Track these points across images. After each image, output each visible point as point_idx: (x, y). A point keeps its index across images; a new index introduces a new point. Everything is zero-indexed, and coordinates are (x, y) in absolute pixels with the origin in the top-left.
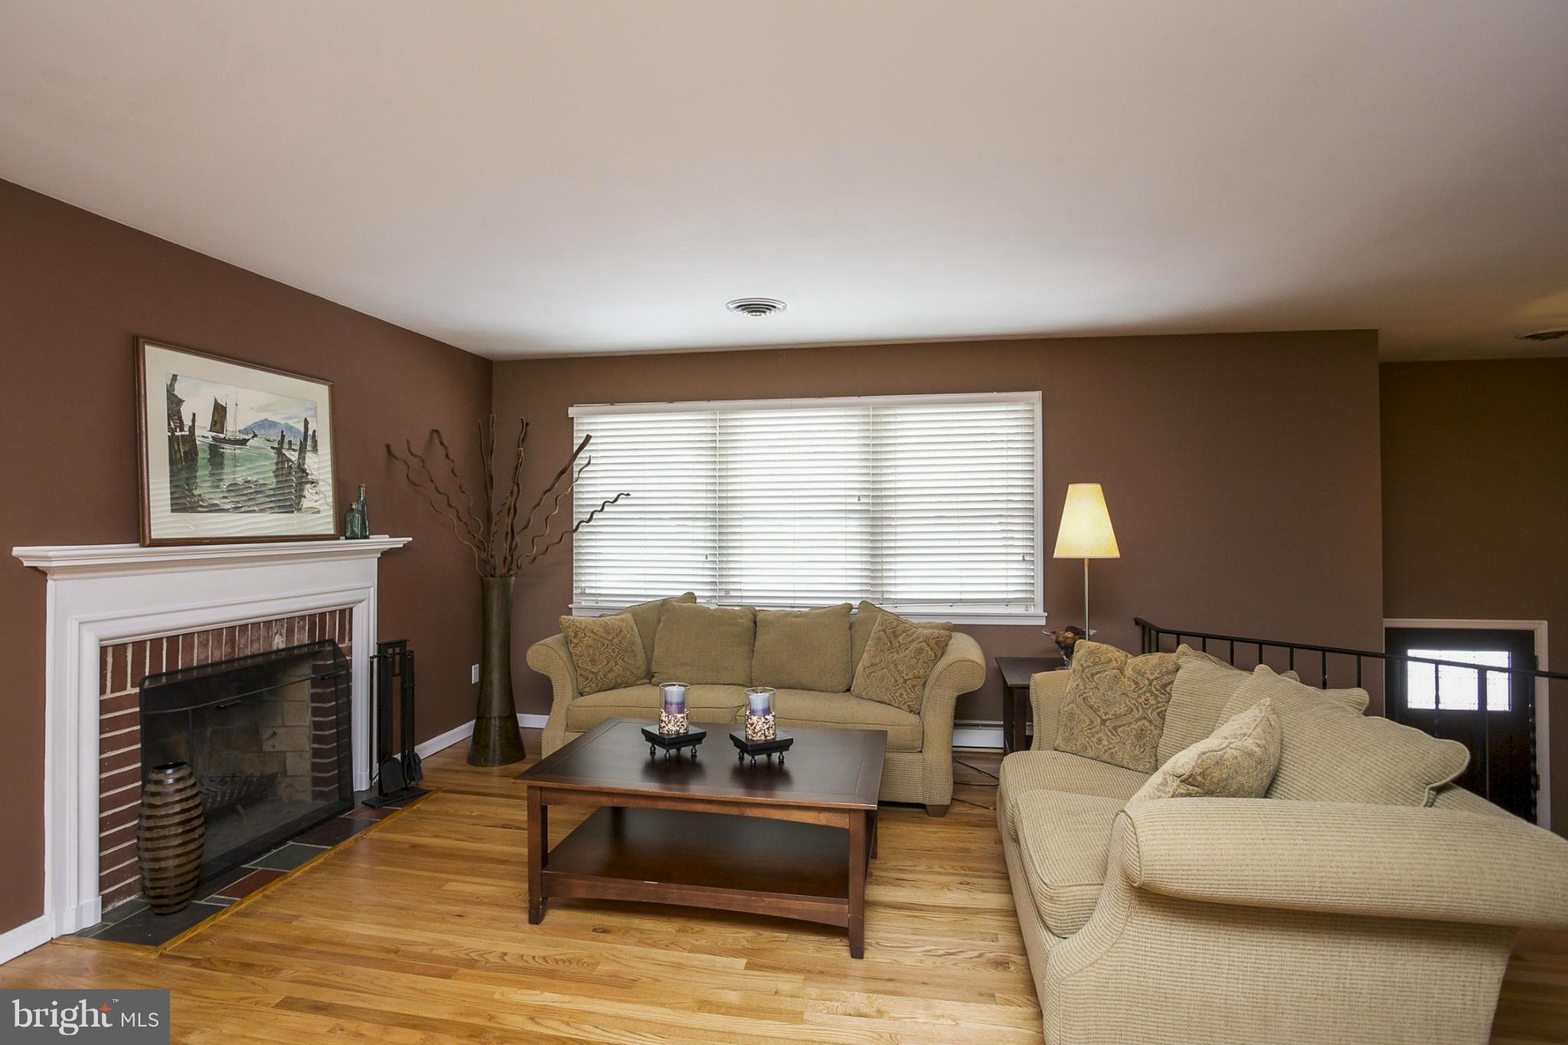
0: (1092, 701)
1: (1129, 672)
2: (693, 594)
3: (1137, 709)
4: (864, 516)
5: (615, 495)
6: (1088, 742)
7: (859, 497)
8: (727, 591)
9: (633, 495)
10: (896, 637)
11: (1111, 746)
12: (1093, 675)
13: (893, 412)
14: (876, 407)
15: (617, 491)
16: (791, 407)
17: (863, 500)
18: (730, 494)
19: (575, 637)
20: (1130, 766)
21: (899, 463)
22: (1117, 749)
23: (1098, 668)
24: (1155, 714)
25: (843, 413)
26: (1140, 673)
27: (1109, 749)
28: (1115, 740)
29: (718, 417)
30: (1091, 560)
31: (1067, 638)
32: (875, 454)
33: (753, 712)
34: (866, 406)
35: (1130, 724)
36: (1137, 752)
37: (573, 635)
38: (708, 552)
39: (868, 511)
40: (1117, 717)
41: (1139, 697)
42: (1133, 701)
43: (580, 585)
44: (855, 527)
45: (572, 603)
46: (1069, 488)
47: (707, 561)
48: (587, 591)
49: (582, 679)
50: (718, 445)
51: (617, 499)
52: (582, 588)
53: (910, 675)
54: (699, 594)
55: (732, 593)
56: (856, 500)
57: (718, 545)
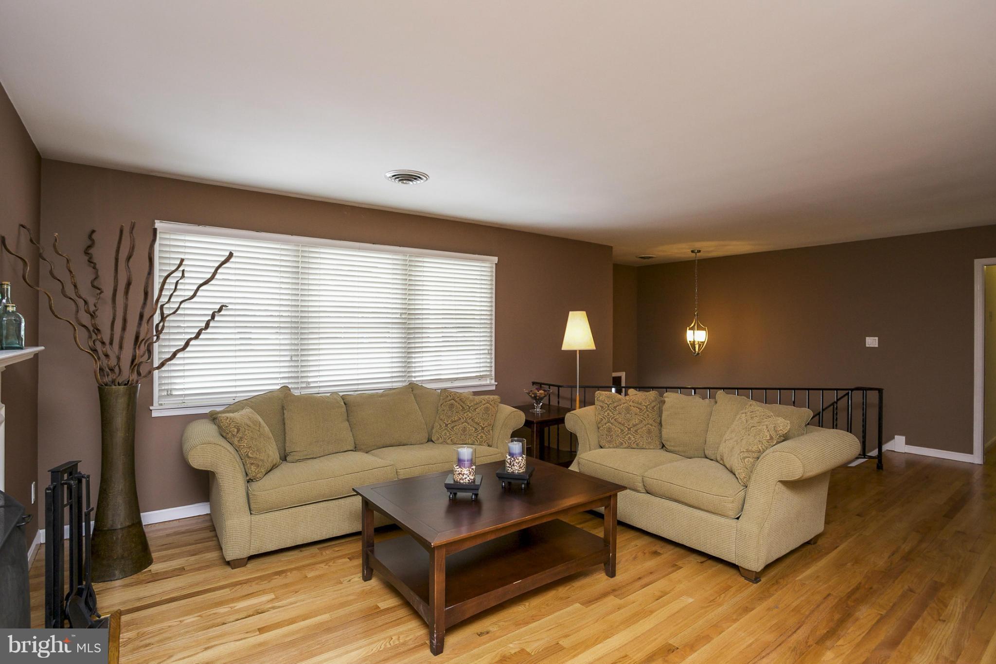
0: (620, 420)
2: (287, 387)
3: (644, 420)
4: (404, 326)
5: (218, 307)
6: (623, 441)
7: (401, 314)
8: (308, 383)
9: (230, 307)
10: (464, 403)
11: (637, 440)
12: (615, 407)
13: (419, 260)
14: (412, 255)
18: (310, 309)
19: (238, 432)
20: (647, 447)
21: (424, 292)
22: (640, 441)
23: (615, 404)
24: (652, 421)
25: (390, 257)
26: (639, 403)
27: (636, 441)
28: (638, 436)
29: (300, 249)
30: (580, 351)
31: (541, 394)
32: (409, 285)
34: (404, 254)
35: (642, 428)
36: (650, 440)
37: (236, 430)
38: (291, 353)
39: (405, 323)
40: (634, 426)
41: (644, 414)
42: (642, 417)
43: (166, 387)
44: (395, 335)
45: (152, 405)
46: (571, 313)
47: (291, 361)
48: (174, 393)
49: (253, 468)
50: (300, 270)
51: (220, 310)
52: (167, 390)
53: (486, 424)
54: (290, 386)
55: (312, 385)
56: (398, 316)
57: (299, 347)
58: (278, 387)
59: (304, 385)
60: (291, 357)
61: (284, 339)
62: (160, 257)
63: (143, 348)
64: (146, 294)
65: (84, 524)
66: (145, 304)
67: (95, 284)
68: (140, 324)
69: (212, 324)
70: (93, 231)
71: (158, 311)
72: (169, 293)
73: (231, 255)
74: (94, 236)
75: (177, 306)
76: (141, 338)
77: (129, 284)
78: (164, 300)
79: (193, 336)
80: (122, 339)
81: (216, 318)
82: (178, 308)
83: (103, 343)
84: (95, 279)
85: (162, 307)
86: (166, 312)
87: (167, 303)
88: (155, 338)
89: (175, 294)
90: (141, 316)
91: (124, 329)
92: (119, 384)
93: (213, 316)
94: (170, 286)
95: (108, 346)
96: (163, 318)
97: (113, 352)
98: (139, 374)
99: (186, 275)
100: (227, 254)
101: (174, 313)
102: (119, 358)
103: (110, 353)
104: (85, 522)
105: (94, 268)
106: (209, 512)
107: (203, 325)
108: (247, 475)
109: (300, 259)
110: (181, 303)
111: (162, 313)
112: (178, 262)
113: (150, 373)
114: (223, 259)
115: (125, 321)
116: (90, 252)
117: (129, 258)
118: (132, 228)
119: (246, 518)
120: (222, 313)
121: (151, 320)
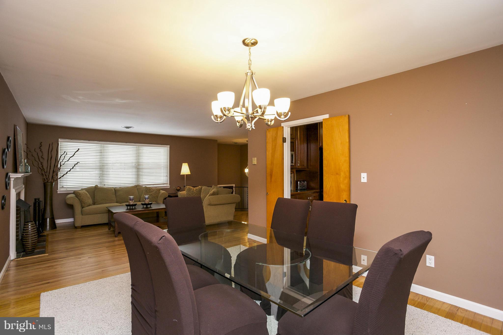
1: (195, 190)
2: (97, 185)
4: (136, 168)
7: (135, 164)
8: (105, 184)
9: (80, 163)
10: (150, 190)
13: (142, 147)
14: (139, 146)
15: (77, 161)
16: (121, 145)
17: (136, 165)
18: (105, 163)
21: (143, 157)
25: (132, 147)
26: (197, 189)
29: (102, 145)
30: (186, 175)
31: (178, 188)
32: (138, 155)
33: (146, 199)
34: (136, 146)
38: (99, 176)
39: (137, 167)
43: (62, 185)
44: (134, 170)
45: (58, 190)
46: (183, 164)
47: (99, 178)
48: (64, 187)
49: (83, 204)
50: (102, 152)
51: (77, 163)
52: (62, 186)
53: (155, 196)
54: (98, 185)
55: (106, 185)
56: (134, 165)
57: (102, 174)
58: (94, 186)
59: (103, 185)
60: (99, 177)
61: (97, 172)
62: (60, 151)
63: (55, 173)
64: (56, 160)
65: (37, 222)
66: (56, 162)
67: (43, 157)
68: (54, 167)
69: (74, 168)
70: (41, 143)
71: (59, 164)
72: (63, 159)
73: (79, 149)
74: (42, 144)
75: (64, 162)
76: (54, 171)
77: (51, 158)
78: (61, 161)
79: (69, 171)
80: (50, 171)
81: (76, 166)
82: (64, 163)
83: (45, 172)
84: (42, 155)
85: (60, 163)
86: (61, 164)
87: (62, 162)
88: (58, 171)
89: (64, 159)
90: (55, 165)
91: (50, 169)
92: (49, 182)
93: (75, 165)
94: (63, 157)
95: (46, 173)
96: (61, 165)
97: (47, 174)
98: (54, 180)
99: (67, 154)
100: (78, 149)
101: (63, 164)
102: (49, 176)
103: (46, 175)
104: (38, 221)
105: (42, 153)
106: (73, 221)
107: (72, 168)
108: (82, 206)
109: (102, 148)
110: (65, 162)
111: (60, 165)
112: (64, 152)
113: (57, 180)
114: (76, 151)
115: (50, 166)
116: (40, 148)
117: (51, 151)
118: (52, 144)
119: (81, 216)
120: (78, 164)
121: (57, 166)
